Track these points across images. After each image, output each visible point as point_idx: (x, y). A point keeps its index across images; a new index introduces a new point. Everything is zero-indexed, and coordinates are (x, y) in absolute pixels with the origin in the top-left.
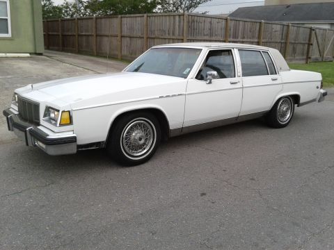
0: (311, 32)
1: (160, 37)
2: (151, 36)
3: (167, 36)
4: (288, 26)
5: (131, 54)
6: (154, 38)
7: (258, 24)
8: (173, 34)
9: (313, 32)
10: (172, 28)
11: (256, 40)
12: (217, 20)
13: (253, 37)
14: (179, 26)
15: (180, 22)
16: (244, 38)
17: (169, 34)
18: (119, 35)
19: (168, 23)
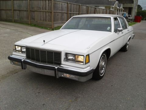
0: (95, 10)
1: (38, 10)
2: (32, 10)
3: (42, 10)
4: (88, 7)
5: (20, 19)
6: (34, 11)
7: (78, 6)
8: (45, 9)
9: (96, 9)
10: (44, 6)
11: (78, 13)
12: (64, 3)
13: (77, 12)
14: (49, 6)
15: (49, 3)
16: (74, 12)
17: (43, 9)
18: (13, 9)
19: (42, 4)
